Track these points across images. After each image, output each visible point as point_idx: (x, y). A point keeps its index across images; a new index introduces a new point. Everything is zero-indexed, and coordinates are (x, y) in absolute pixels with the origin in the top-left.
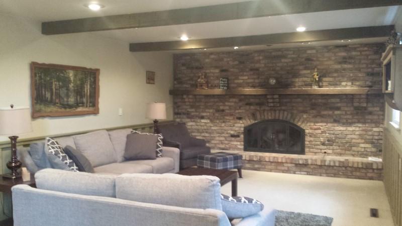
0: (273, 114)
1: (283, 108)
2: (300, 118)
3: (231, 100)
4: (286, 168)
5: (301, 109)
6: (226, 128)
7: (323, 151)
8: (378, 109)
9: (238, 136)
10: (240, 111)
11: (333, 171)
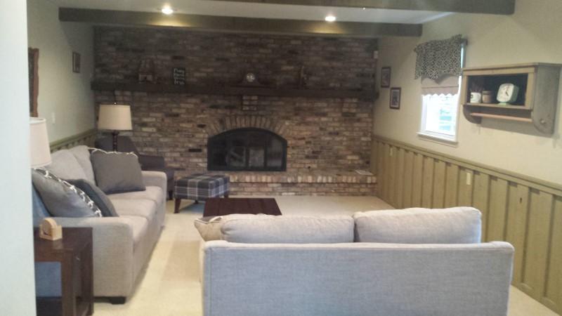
0: (248, 122)
1: (261, 113)
2: (281, 126)
3: (189, 100)
4: (271, 190)
5: (283, 114)
6: (181, 140)
7: (307, 166)
8: (366, 115)
9: (200, 150)
10: (202, 116)
11: (325, 189)
